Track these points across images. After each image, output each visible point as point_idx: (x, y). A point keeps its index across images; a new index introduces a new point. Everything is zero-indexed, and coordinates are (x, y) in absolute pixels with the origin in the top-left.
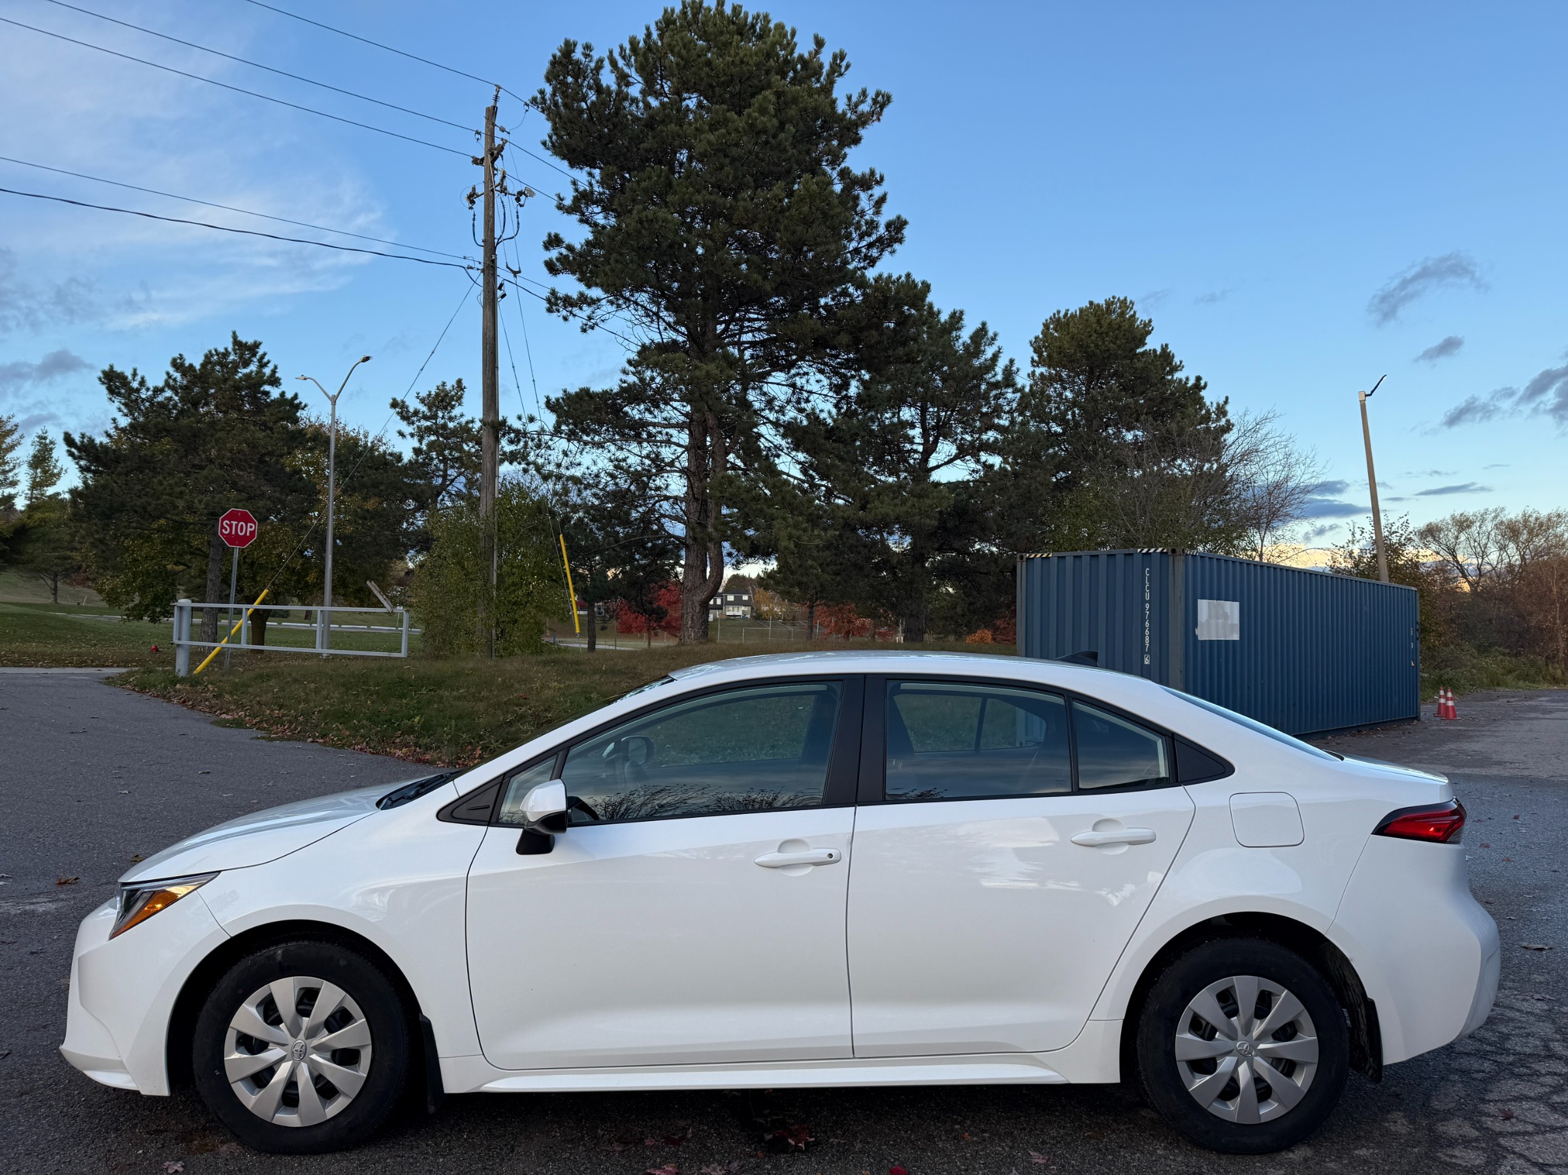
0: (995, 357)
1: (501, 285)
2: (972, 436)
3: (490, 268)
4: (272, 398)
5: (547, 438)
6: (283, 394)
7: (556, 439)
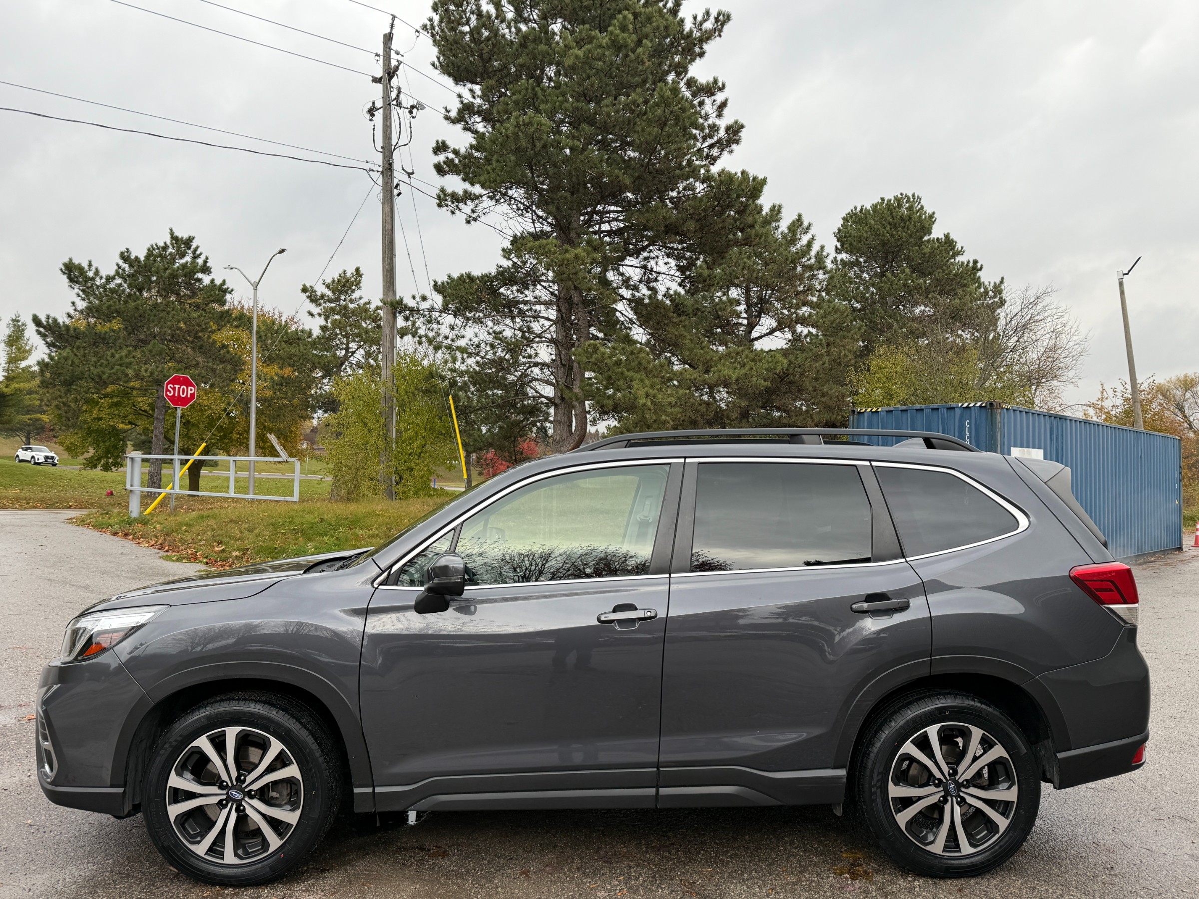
0: (810, 244)
1: (397, 185)
2: (789, 311)
3: (388, 169)
4: (204, 284)
5: (437, 314)
6: (212, 281)
7: (444, 315)
